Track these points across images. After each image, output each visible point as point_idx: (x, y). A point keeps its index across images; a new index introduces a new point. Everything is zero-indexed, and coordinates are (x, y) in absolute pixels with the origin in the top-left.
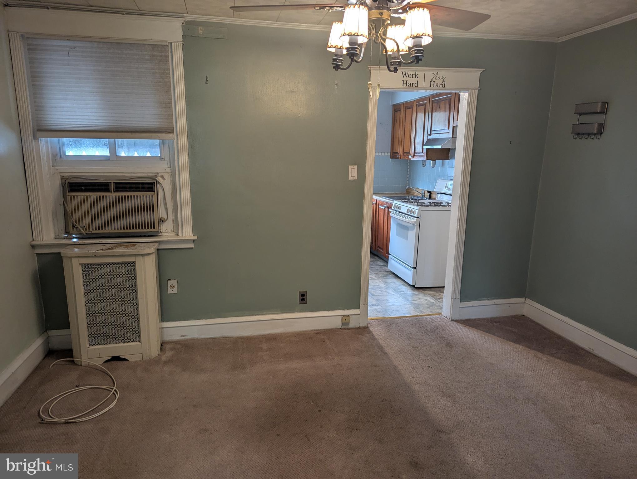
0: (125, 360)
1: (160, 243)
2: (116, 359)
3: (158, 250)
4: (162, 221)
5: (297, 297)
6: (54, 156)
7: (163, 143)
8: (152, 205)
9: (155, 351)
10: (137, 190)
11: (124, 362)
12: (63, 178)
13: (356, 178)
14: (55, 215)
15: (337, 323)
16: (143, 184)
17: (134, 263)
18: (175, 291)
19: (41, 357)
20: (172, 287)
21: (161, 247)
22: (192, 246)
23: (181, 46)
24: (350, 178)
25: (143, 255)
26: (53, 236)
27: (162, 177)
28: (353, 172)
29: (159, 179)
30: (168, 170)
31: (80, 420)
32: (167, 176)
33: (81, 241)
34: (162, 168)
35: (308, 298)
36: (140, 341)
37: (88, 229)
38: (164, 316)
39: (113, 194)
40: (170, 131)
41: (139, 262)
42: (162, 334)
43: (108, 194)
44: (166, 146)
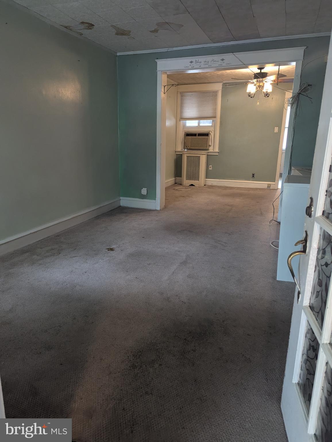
0: (195, 186)
1: (208, 152)
2: (192, 185)
3: (208, 155)
4: (210, 146)
5: (251, 175)
6: (184, 126)
7: (213, 121)
8: (207, 141)
9: (203, 185)
10: (204, 136)
11: (193, 186)
12: (185, 132)
13: (277, 132)
14: (182, 143)
15: (265, 186)
16: (205, 134)
17: (200, 157)
18: (211, 169)
19: (174, 183)
20: (210, 167)
21: (208, 154)
22: (217, 154)
23: (221, 91)
24: (275, 132)
25: (202, 154)
26: (180, 149)
27: (211, 132)
28: (276, 130)
29: (211, 133)
30: (213, 130)
31: (182, 190)
32: (213, 132)
33: (187, 151)
34: (212, 129)
35: (255, 176)
36: (199, 181)
37: (190, 147)
38: (207, 177)
39: (197, 137)
40: (215, 117)
41: (201, 156)
42: (206, 183)
43: (196, 137)
44: (214, 122)
